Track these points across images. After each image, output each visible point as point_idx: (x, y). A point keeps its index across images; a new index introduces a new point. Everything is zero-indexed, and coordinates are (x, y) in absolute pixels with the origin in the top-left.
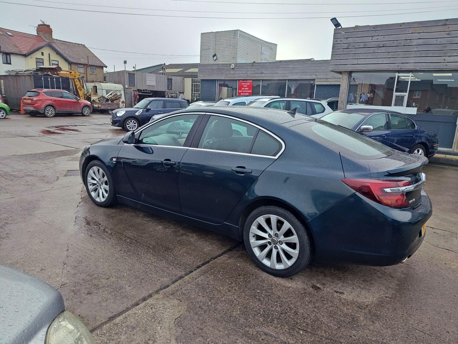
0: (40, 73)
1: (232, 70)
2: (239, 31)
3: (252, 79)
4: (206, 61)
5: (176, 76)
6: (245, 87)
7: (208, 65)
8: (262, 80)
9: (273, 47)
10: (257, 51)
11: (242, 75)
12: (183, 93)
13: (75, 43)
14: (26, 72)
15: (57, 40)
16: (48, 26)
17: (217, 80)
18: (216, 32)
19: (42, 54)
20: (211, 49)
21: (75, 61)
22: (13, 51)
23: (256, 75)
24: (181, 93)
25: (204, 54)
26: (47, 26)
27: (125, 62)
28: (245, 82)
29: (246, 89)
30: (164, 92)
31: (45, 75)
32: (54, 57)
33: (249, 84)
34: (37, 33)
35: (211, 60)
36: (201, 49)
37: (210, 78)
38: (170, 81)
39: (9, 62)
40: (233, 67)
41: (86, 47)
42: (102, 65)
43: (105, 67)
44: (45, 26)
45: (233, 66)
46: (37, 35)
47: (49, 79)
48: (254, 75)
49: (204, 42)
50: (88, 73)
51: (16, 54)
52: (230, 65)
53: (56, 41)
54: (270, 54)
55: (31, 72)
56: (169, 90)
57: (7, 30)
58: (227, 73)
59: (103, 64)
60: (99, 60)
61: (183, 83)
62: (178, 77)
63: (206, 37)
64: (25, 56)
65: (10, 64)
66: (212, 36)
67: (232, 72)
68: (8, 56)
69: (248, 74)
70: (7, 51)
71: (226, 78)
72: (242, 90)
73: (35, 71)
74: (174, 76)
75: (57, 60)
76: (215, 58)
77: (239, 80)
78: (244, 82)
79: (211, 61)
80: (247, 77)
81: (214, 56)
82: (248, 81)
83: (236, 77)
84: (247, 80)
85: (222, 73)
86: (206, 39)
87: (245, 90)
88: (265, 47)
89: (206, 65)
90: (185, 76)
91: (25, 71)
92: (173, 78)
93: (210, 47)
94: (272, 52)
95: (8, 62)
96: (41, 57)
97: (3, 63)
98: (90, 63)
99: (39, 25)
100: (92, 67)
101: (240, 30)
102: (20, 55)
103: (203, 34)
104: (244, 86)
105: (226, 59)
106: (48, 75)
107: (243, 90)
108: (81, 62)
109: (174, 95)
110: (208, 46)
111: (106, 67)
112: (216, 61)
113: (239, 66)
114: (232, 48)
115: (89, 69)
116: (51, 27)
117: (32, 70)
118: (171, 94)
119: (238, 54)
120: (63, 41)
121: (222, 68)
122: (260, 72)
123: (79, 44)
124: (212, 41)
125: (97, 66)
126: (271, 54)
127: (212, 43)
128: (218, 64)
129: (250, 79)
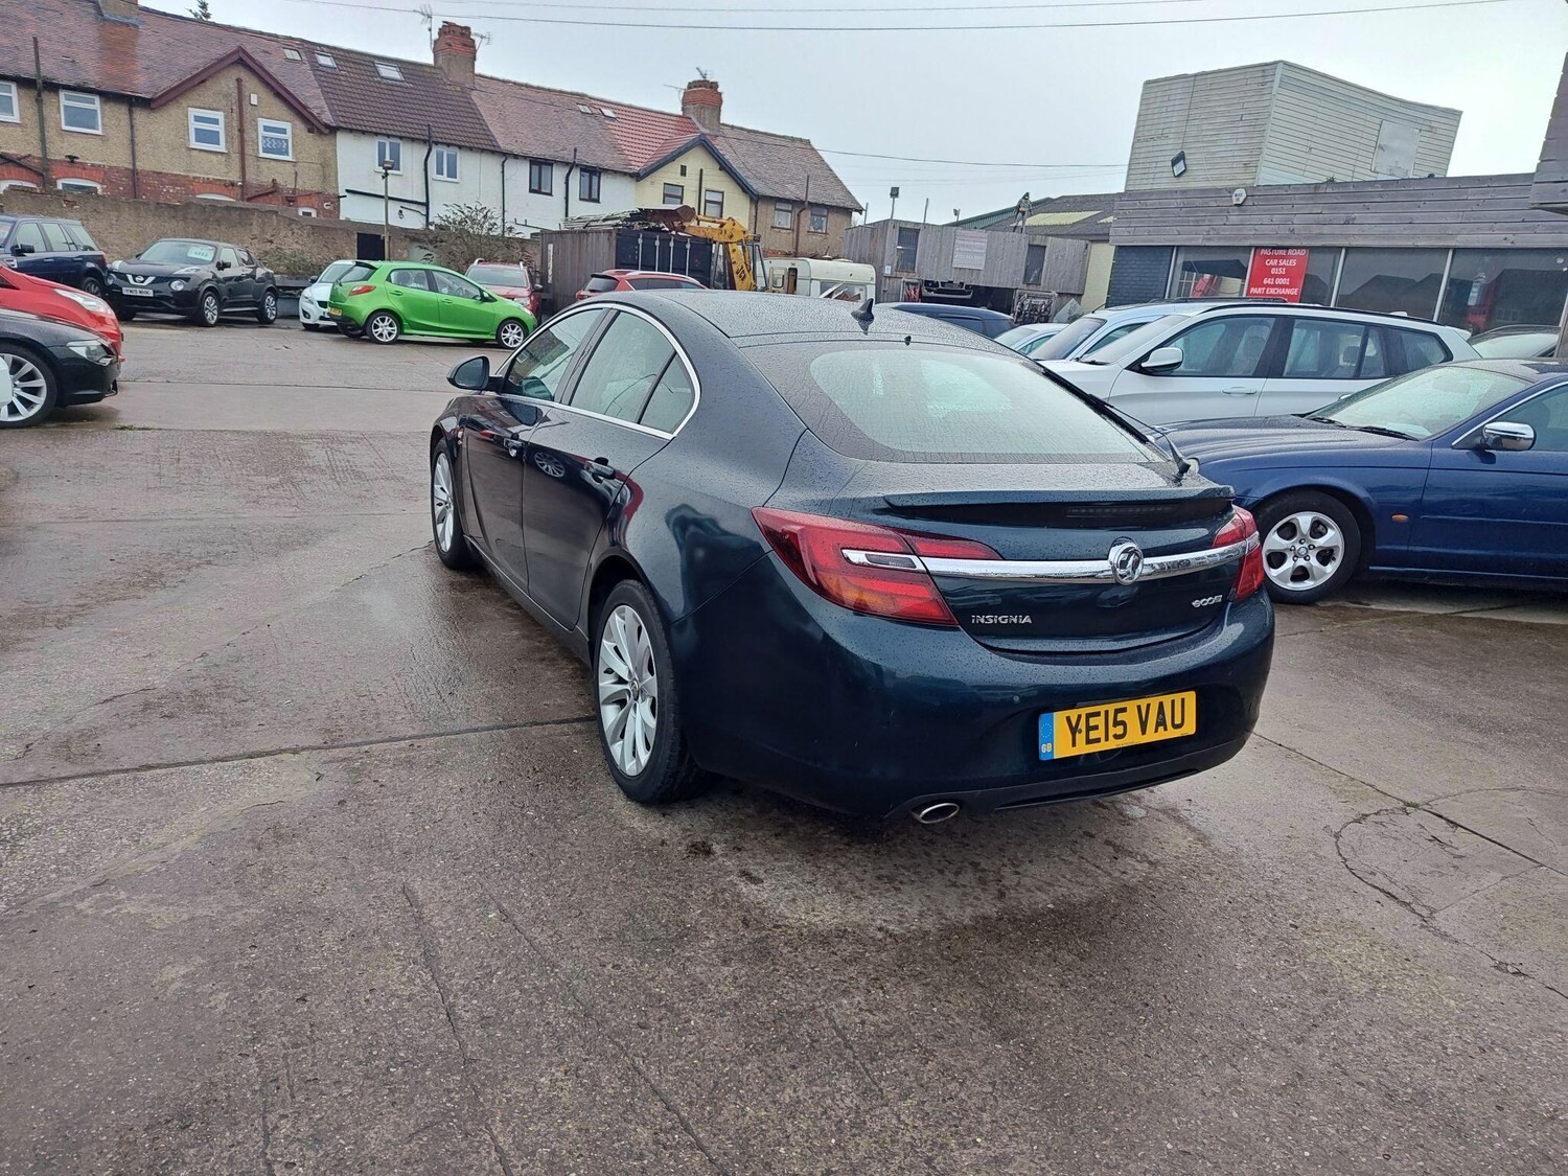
0: (637, 226)
1: (1234, 211)
2: (1280, 65)
3: (1305, 244)
4: (1145, 181)
5: (1057, 236)
6: (1276, 276)
7: (1151, 193)
8: (1347, 248)
9: (1441, 123)
10: (1358, 139)
11: (1267, 229)
12: (1079, 296)
13: (784, 137)
14: (606, 223)
15: (733, 127)
16: (714, 86)
17: (1178, 247)
18: (1196, 75)
19: (683, 172)
20: (1171, 136)
21: (769, 193)
22: (607, 163)
23: (1326, 229)
24: (1073, 295)
25: (1142, 155)
26: (711, 87)
27: (895, 193)
28: (1279, 257)
29: (1279, 281)
30: (1011, 291)
31: (649, 230)
32: (715, 180)
33: (1293, 263)
34: (683, 109)
35: (1164, 175)
36: (1135, 137)
37: (1152, 241)
38: (1036, 251)
39: (595, 196)
40: (1238, 199)
41: (813, 149)
42: (848, 204)
43: (856, 211)
44: (705, 86)
45: (1240, 195)
46: (681, 113)
47: (657, 243)
48: (1315, 230)
49: (1150, 112)
50: (801, 229)
51: (615, 172)
52: (1231, 190)
53: (727, 131)
54: (1420, 150)
55: (618, 221)
56: (1028, 284)
57: (602, 104)
58: (1218, 221)
59: (854, 200)
60: (844, 188)
61: (1084, 264)
62: (1069, 241)
63: (1159, 94)
64: (637, 177)
65: (597, 201)
66: (1179, 91)
67: (1234, 219)
68: (595, 179)
69: (1292, 227)
70: (591, 161)
71: (1209, 239)
72: (1263, 286)
73: (627, 219)
74: (1052, 235)
75: (722, 190)
76: (1180, 167)
77: (1257, 248)
78: (1274, 257)
79: (1165, 182)
80: (1290, 238)
81: (1174, 162)
82: (1290, 252)
83: (1246, 238)
84: (1287, 248)
85: (1197, 221)
86: (1159, 99)
87: (1274, 286)
88: (1401, 122)
89: (1143, 193)
90: (1094, 238)
91: (605, 220)
92: (1050, 242)
93: (1167, 131)
94: (1431, 141)
95: (592, 197)
96: (679, 180)
97: (580, 199)
98: (811, 199)
99: (690, 86)
100: (816, 210)
101: (1285, 63)
102: (625, 174)
103: (1150, 85)
104: (1274, 271)
105: (1217, 172)
106: (659, 230)
107: (1268, 286)
108: (788, 195)
109: (1041, 301)
110: (1161, 126)
111: (860, 211)
112: (1181, 179)
113: (1264, 197)
114: (1247, 129)
115: (806, 216)
116: (719, 90)
117: (622, 216)
118: (1034, 297)
119: (1265, 151)
120: (749, 131)
121: (1199, 202)
122: (1343, 217)
123: (793, 139)
124: (1177, 108)
125: (831, 206)
126: (1426, 151)
127: (1175, 113)
128: (1184, 192)
129: (1298, 244)
